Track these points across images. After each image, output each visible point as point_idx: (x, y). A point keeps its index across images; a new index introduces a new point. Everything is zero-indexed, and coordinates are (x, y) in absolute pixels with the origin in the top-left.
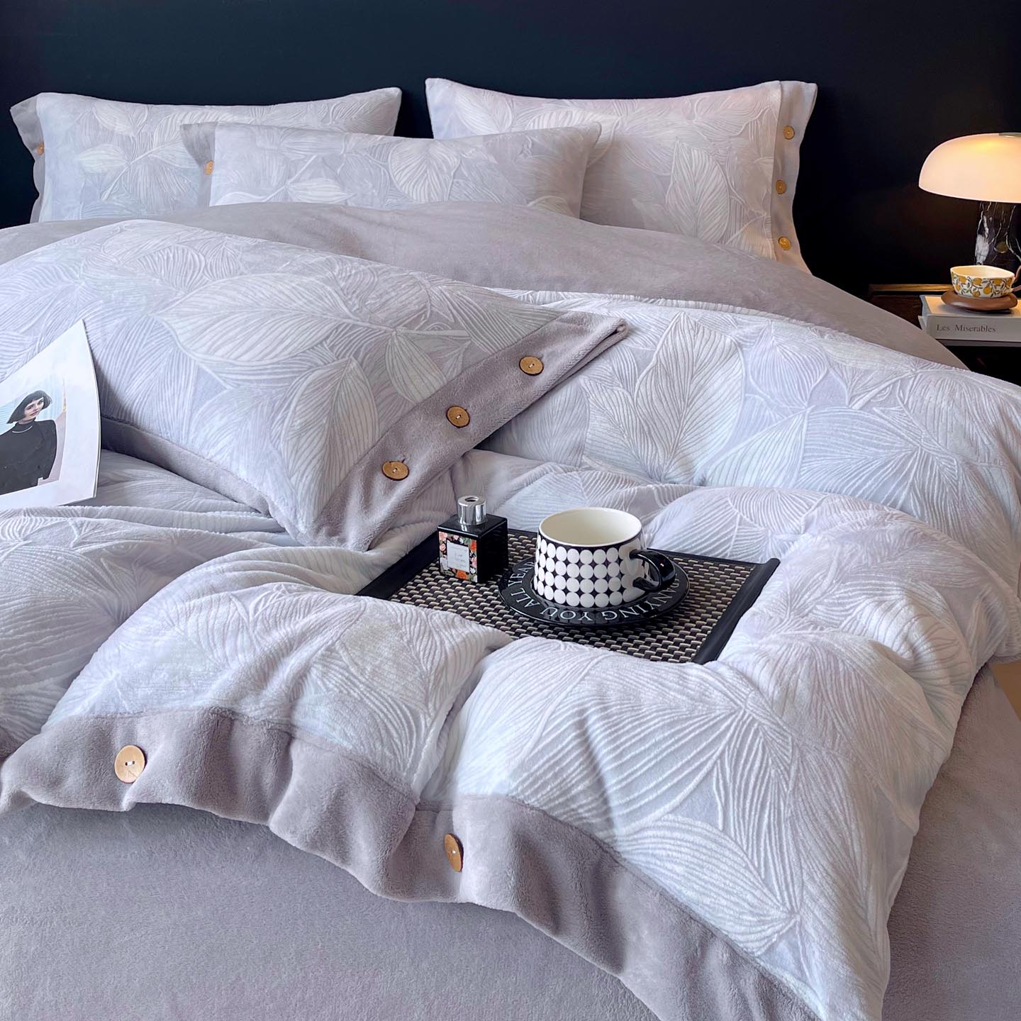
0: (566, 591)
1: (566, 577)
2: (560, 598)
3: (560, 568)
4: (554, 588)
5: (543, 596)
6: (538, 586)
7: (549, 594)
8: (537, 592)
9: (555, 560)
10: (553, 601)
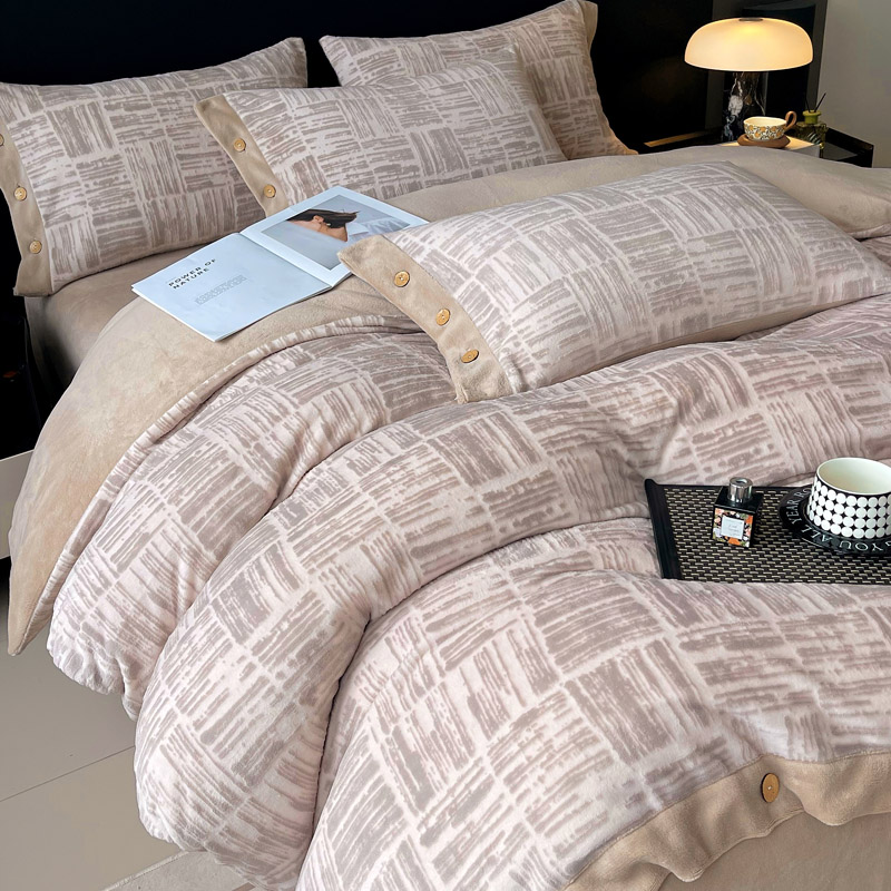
0: (831, 522)
1: (833, 512)
2: (826, 526)
3: (830, 506)
4: (822, 518)
5: (813, 522)
7: (818, 522)
8: (808, 517)
9: (826, 498)
10: (820, 527)
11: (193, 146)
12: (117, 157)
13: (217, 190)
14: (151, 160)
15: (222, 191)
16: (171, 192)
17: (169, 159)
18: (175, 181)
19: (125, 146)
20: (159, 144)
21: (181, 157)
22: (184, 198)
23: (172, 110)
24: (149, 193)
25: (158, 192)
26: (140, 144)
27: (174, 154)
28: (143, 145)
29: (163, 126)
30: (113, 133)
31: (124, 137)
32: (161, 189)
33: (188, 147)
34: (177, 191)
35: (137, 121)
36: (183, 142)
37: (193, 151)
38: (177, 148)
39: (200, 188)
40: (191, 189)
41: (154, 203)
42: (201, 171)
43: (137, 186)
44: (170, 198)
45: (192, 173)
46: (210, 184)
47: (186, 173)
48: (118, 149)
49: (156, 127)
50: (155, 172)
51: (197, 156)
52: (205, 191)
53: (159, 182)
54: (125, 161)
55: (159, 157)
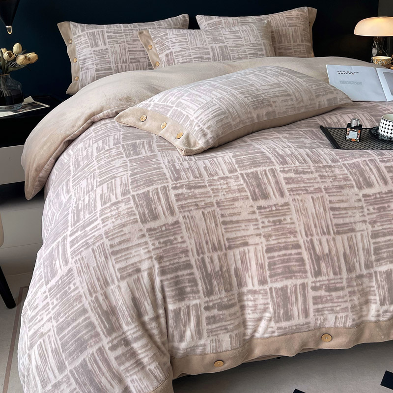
5: (381, 134)
6: (380, 131)
9: (386, 125)
11: (134, 47)
12: (107, 49)
13: (141, 64)
14: (119, 51)
15: (143, 64)
16: (124, 63)
17: (125, 52)
18: (126, 59)
19: (110, 46)
20: (123, 46)
21: (129, 51)
22: (129, 65)
23: (130, 35)
24: (116, 62)
25: (119, 62)
26: (115, 45)
27: (127, 49)
28: (117, 46)
29: (125, 40)
30: (107, 41)
31: (110, 42)
32: (120, 61)
33: (133, 48)
34: (126, 63)
35: (116, 37)
36: (132, 46)
37: (134, 49)
38: (129, 48)
39: (135, 62)
40: (131, 63)
41: (117, 66)
42: (136, 57)
43: (112, 60)
44: (124, 65)
45: (133, 57)
46: (139, 61)
47: (130, 57)
48: (108, 46)
49: (122, 40)
50: (119, 55)
51: (135, 51)
52: (137, 63)
53: (120, 59)
54: (109, 51)
55: (122, 51)
